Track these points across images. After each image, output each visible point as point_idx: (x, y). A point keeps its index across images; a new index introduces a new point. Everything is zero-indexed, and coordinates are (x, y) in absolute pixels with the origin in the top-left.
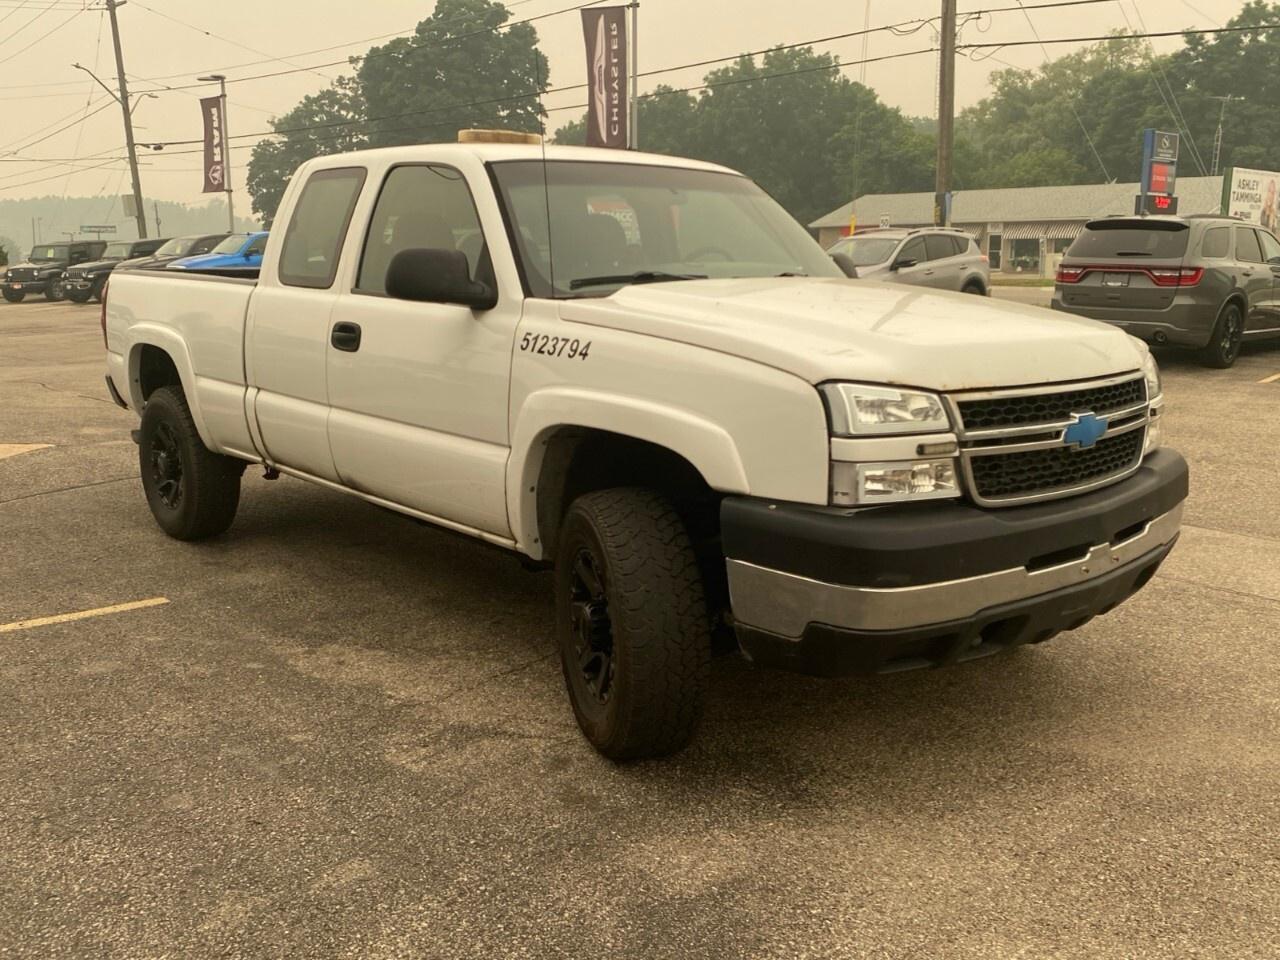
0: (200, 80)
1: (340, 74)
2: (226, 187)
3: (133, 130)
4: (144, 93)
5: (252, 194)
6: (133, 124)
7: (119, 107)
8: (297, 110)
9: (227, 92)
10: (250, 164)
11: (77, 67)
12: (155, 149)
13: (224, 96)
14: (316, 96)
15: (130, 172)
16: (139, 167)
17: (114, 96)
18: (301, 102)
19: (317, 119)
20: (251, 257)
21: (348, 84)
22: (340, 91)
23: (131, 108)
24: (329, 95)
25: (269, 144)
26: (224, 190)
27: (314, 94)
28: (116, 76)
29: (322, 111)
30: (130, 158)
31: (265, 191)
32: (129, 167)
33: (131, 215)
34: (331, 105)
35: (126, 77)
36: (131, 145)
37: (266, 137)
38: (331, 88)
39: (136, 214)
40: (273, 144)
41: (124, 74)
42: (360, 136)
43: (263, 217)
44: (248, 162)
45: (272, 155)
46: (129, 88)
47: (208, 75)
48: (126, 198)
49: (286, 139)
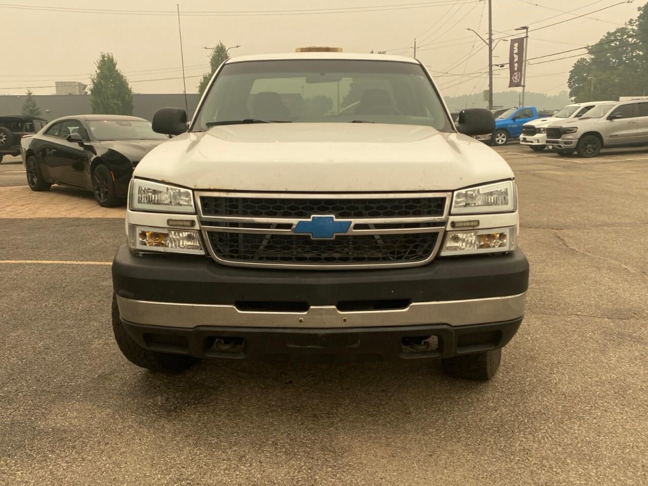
0: (516, 30)
1: (631, 18)
2: (522, 84)
3: (493, 58)
4: (501, 39)
5: (570, 88)
6: (493, 55)
7: (487, 47)
8: (602, 40)
9: (528, 35)
10: (571, 72)
11: (469, 29)
12: (501, 67)
13: (527, 37)
14: (613, 31)
15: (489, 79)
16: (493, 76)
17: (486, 43)
18: (604, 36)
19: (613, 44)
20: (516, 120)
21: (635, 23)
22: (630, 27)
23: (493, 48)
24: (622, 31)
25: (584, 60)
26: (520, 86)
27: (612, 31)
28: (488, 32)
29: (616, 40)
30: (489, 72)
31: (577, 85)
32: (488, 76)
33: (486, 100)
34: (622, 35)
35: (493, 32)
36: (491, 65)
37: (582, 57)
38: (624, 27)
39: (489, 99)
40: (585, 59)
41: (492, 31)
42: (638, 52)
43: (575, 99)
44: (570, 71)
45: (585, 66)
46: (493, 37)
47: (519, 27)
48: (486, 91)
49: (593, 57)
